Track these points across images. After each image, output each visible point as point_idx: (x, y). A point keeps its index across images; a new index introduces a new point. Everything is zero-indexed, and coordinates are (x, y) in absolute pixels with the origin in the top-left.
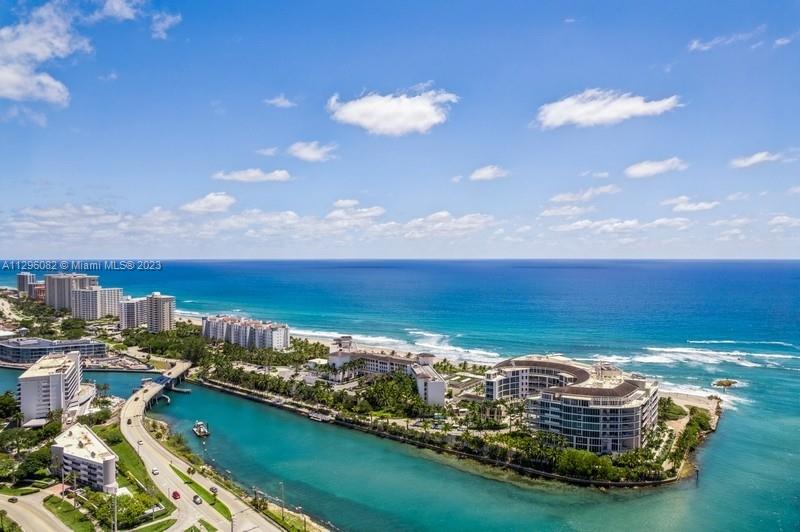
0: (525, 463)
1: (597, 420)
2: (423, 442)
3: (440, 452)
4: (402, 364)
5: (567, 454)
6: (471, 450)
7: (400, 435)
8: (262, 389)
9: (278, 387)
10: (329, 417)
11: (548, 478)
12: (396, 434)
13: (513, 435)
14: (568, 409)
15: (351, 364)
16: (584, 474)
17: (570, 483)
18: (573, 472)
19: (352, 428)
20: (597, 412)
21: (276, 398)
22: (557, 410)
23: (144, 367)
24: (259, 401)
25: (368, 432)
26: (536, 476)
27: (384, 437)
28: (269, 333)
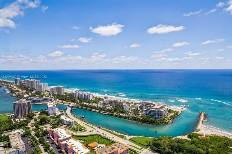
0: (143, 121)
1: (156, 113)
2: (124, 118)
3: (128, 119)
4: (120, 103)
5: (150, 119)
6: (134, 119)
8: (91, 108)
9: (94, 108)
10: (106, 114)
11: (147, 123)
12: (120, 116)
13: (141, 116)
14: (151, 111)
15: (109, 103)
16: (153, 122)
17: (151, 124)
18: (151, 122)
19: (111, 115)
20: (156, 112)
21: (94, 110)
22: (149, 112)
23: (62, 104)
24: (91, 111)
25: (115, 116)
26: (145, 123)
28: (89, 96)
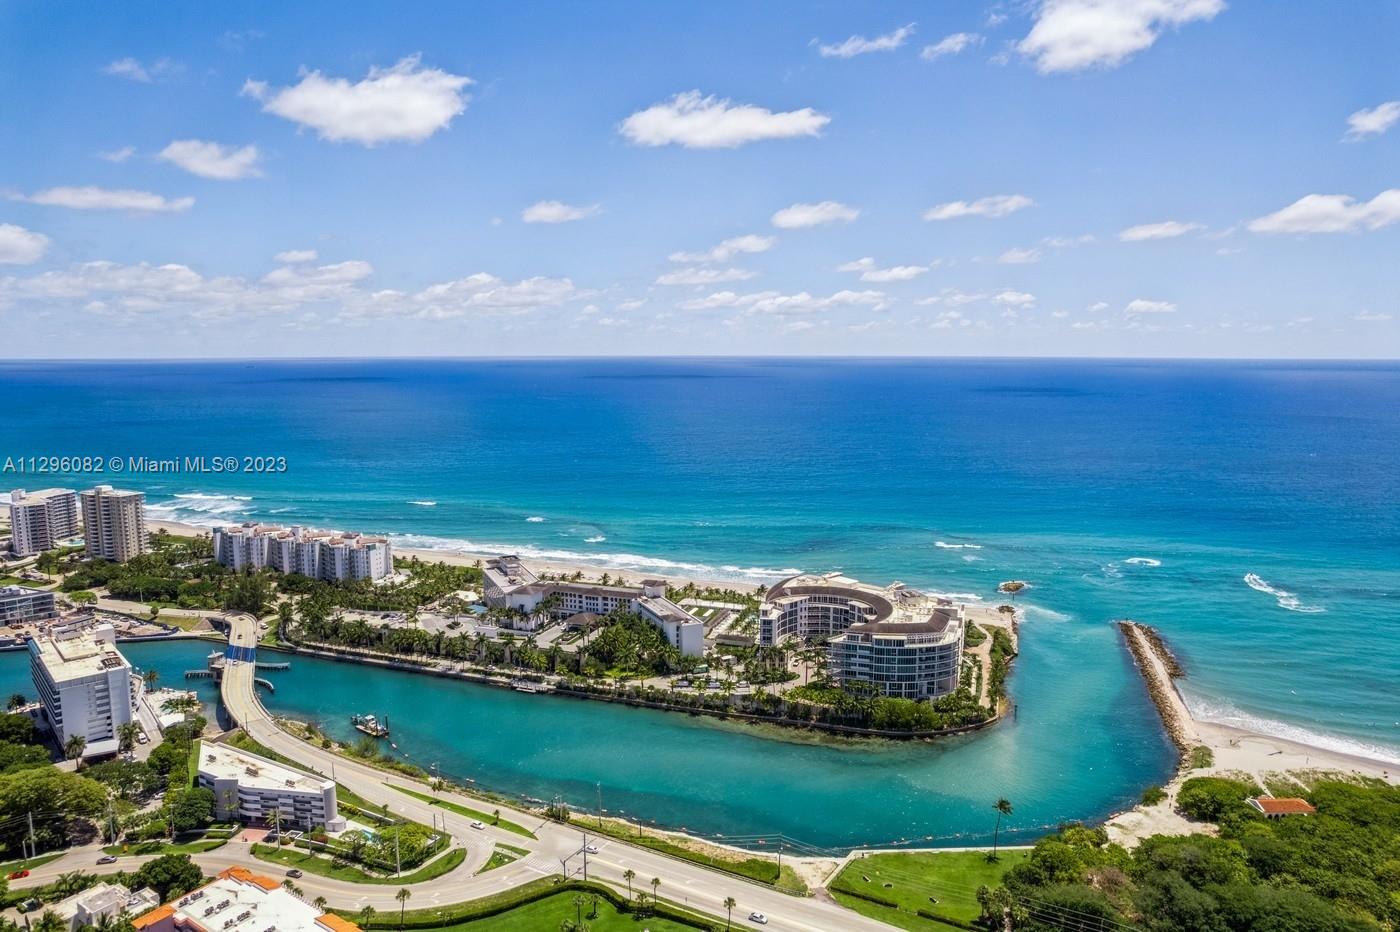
0: (836, 720)
1: (913, 661)
2: (693, 708)
3: (723, 718)
4: (624, 599)
5: (883, 704)
6: (765, 711)
7: (662, 701)
8: (409, 650)
9: (437, 647)
10: (544, 686)
11: (866, 735)
12: (654, 699)
13: (813, 686)
14: (880, 652)
15: (546, 604)
16: (907, 725)
17: (892, 738)
18: (892, 725)
19: (585, 698)
20: (912, 652)
21: (442, 664)
22: (867, 653)
24: (415, 671)
25: (611, 701)
26: (850, 734)
27: (638, 706)
28: (362, 555)
